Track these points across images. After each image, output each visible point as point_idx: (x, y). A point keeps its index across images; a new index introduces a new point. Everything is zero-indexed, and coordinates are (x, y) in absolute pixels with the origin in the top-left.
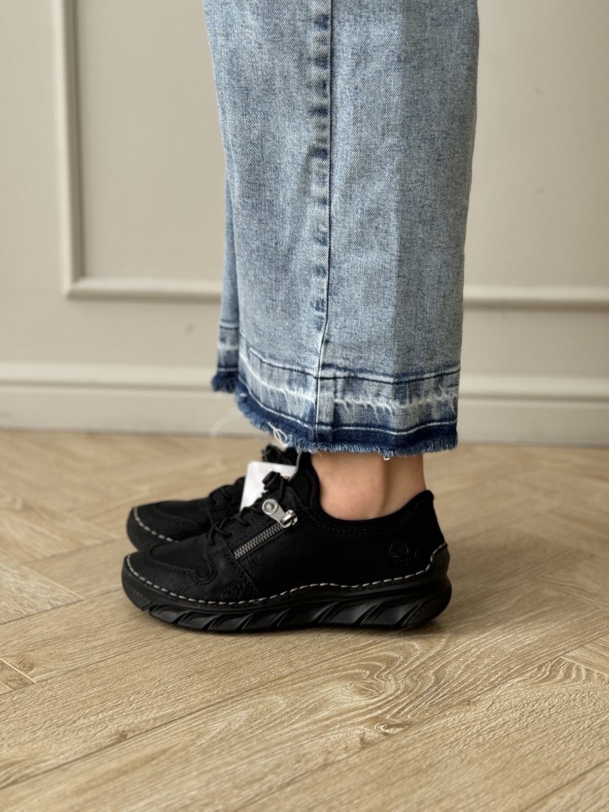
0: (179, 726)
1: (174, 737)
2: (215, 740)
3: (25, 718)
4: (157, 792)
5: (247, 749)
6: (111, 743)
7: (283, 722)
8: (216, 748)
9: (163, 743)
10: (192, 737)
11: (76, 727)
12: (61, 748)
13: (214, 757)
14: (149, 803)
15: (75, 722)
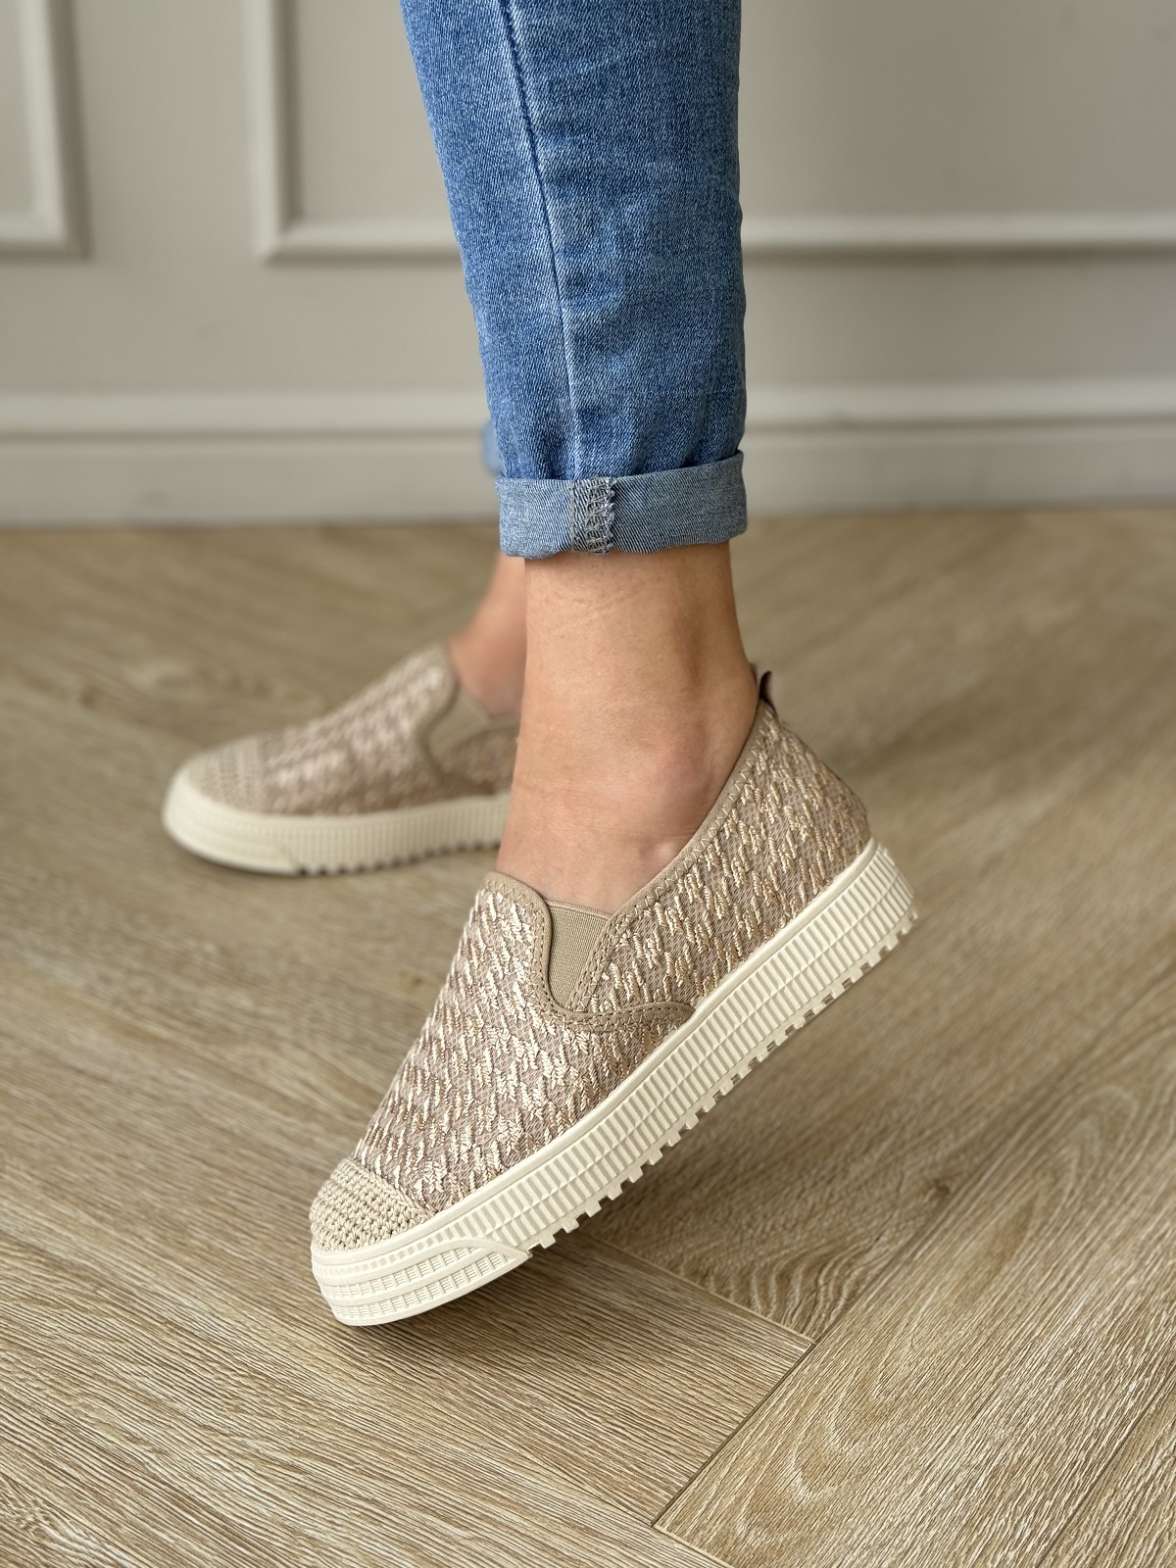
0: (1012, 1158)
1: (1021, 1182)
2: (1084, 1180)
3: (763, 1172)
4: (1079, 1285)
5: (1147, 1191)
6: (934, 1204)
7: (1158, 1136)
8: (1100, 1195)
9: (1013, 1195)
10: (1049, 1179)
11: (857, 1179)
12: (869, 1223)
13: (1110, 1211)
14: (1085, 1308)
15: (845, 1171)
